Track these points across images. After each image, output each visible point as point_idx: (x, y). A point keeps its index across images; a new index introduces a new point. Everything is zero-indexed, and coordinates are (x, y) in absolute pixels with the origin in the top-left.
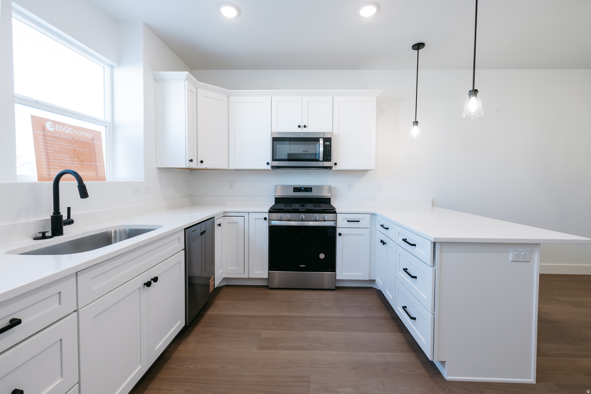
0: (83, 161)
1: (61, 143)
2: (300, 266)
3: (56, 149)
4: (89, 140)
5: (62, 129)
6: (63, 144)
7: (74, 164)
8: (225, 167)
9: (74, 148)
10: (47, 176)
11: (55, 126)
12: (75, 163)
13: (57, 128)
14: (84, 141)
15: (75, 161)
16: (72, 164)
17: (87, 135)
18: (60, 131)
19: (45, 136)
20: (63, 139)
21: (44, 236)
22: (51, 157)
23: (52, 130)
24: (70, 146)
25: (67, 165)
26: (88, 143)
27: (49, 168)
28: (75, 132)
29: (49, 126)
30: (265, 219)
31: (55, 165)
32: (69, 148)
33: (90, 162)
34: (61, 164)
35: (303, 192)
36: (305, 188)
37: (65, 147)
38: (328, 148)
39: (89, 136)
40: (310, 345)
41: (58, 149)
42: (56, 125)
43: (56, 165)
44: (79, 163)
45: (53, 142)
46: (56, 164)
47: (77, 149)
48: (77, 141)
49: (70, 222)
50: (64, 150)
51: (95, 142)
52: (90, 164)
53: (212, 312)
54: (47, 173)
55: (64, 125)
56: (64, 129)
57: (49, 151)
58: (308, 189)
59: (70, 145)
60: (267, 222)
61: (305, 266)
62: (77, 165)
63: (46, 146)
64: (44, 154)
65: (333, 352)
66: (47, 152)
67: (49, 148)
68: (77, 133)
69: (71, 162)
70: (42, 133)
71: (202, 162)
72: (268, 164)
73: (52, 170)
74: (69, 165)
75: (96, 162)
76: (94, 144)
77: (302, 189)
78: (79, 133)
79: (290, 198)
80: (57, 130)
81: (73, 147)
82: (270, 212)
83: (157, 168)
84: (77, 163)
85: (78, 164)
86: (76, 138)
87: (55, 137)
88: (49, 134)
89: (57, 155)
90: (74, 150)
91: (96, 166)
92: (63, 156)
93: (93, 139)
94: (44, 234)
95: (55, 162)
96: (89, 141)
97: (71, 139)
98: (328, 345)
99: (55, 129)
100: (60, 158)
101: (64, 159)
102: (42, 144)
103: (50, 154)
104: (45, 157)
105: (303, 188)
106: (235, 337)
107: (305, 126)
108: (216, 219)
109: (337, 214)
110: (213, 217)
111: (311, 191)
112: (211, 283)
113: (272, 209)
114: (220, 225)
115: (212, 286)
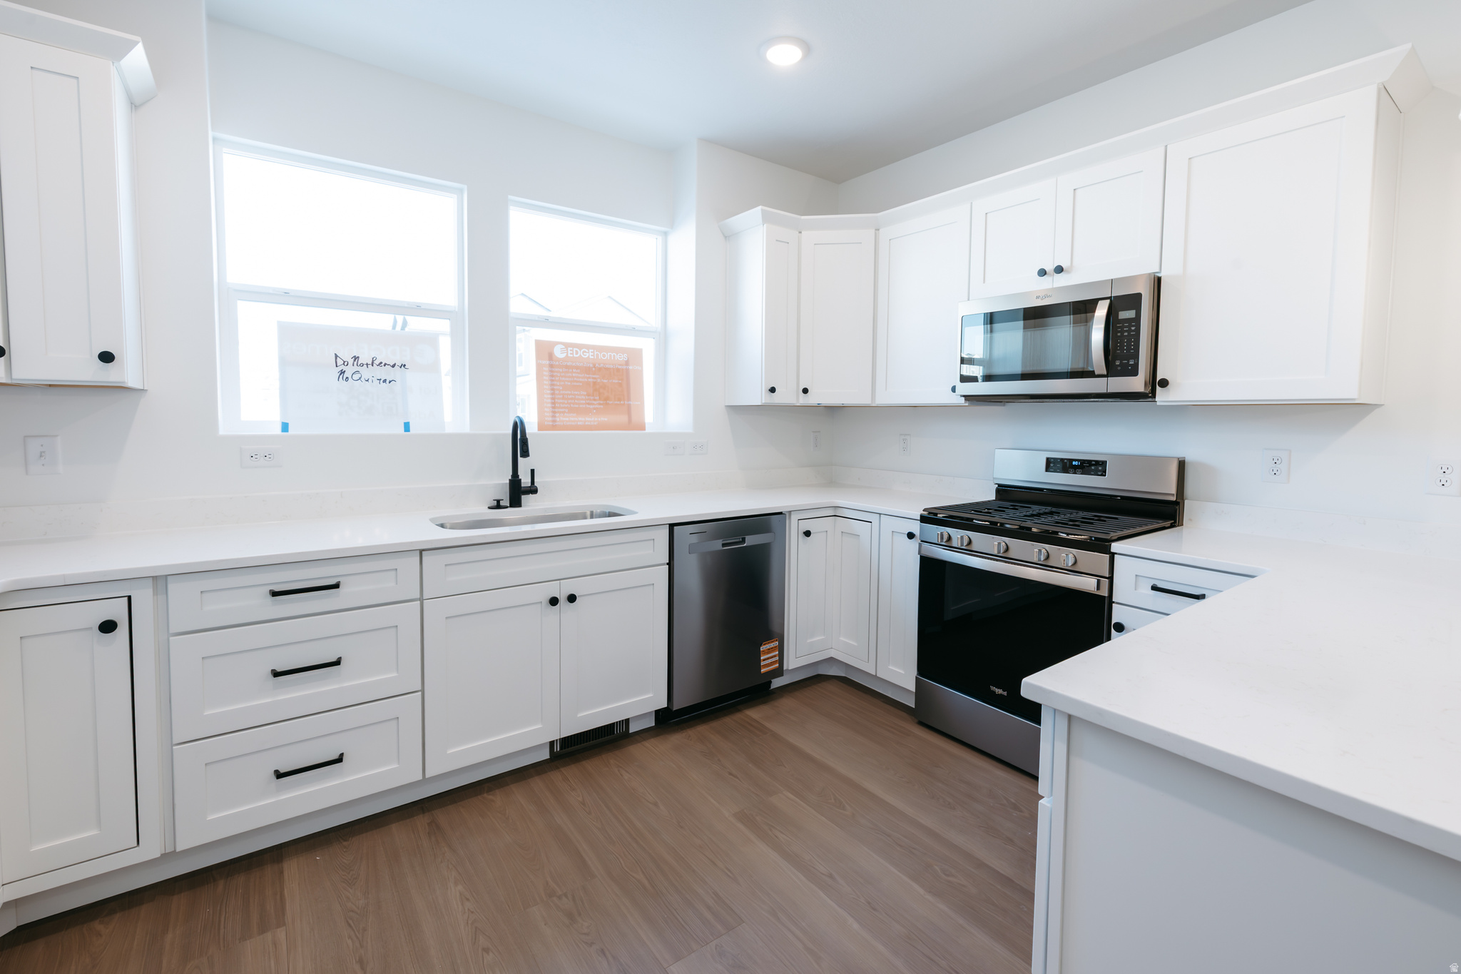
0: (607, 399)
1: (574, 375)
2: (993, 688)
3: (566, 383)
4: (620, 365)
5: (577, 353)
6: (577, 375)
7: (593, 404)
8: (864, 400)
9: (595, 380)
10: (551, 423)
11: (567, 350)
12: (594, 402)
13: (569, 352)
14: (611, 366)
15: (595, 400)
16: (588, 404)
17: (617, 357)
18: (575, 356)
19: (551, 366)
20: (577, 368)
21: (498, 506)
22: (558, 396)
23: (563, 356)
24: (589, 378)
25: (581, 406)
26: (618, 370)
27: (554, 412)
28: (597, 355)
29: (558, 353)
30: (911, 536)
31: (562, 408)
32: (586, 380)
33: (619, 400)
34: (572, 405)
35: (1075, 473)
36: (1083, 462)
37: (581, 380)
38: (1130, 331)
39: (622, 358)
40: (831, 876)
41: (569, 384)
42: (569, 349)
43: (564, 408)
44: (602, 402)
45: (562, 374)
46: (564, 406)
47: (599, 380)
48: (600, 369)
49: (533, 490)
50: (577, 384)
51: (630, 368)
52: (619, 403)
53: (755, 713)
54: (551, 419)
55: (580, 346)
56: (580, 353)
57: (555, 387)
58: (1093, 465)
59: (587, 376)
60: (913, 545)
61: (1005, 693)
62: (597, 406)
63: (552, 381)
64: (549, 392)
65: (856, 926)
66: (553, 389)
67: (555, 383)
68: (601, 356)
69: (588, 401)
70: (548, 362)
71: (805, 391)
72: (954, 389)
73: (557, 415)
74: (584, 406)
75: (629, 399)
76: (627, 370)
77: (1074, 463)
78: (604, 356)
79: (1041, 490)
80: (569, 355)
81: (593, 378)
82: (924, 519)
83: (726, 406)
84: (597, 402)
85: (600, 404)
86: (599, 364)
87: (567, 367)
88: (557, 363)
89: (566, 392)
90: (595, 383)
91: (629, 406)
92: (576, 393)
93: (627, 363)
94: (498, 501)
95: (563, 403)
96: (620, 367)
97: (591, 366)
98: (869, 903)
99: (567, 354)
100: (571, 397)
101: (577, 397)
102: (547, 378)
103: (557, 392)
104: (549, 396)
105: (1075, 460)
106: (730, 774)
107: (1059, 270)
108: (794, 518)
109: (1112, 555)
110: (781, 513)
111: (1103, 473)
112: (768, 653)
113: (930, 513)
114: (808, 534)
115: (770, 661)
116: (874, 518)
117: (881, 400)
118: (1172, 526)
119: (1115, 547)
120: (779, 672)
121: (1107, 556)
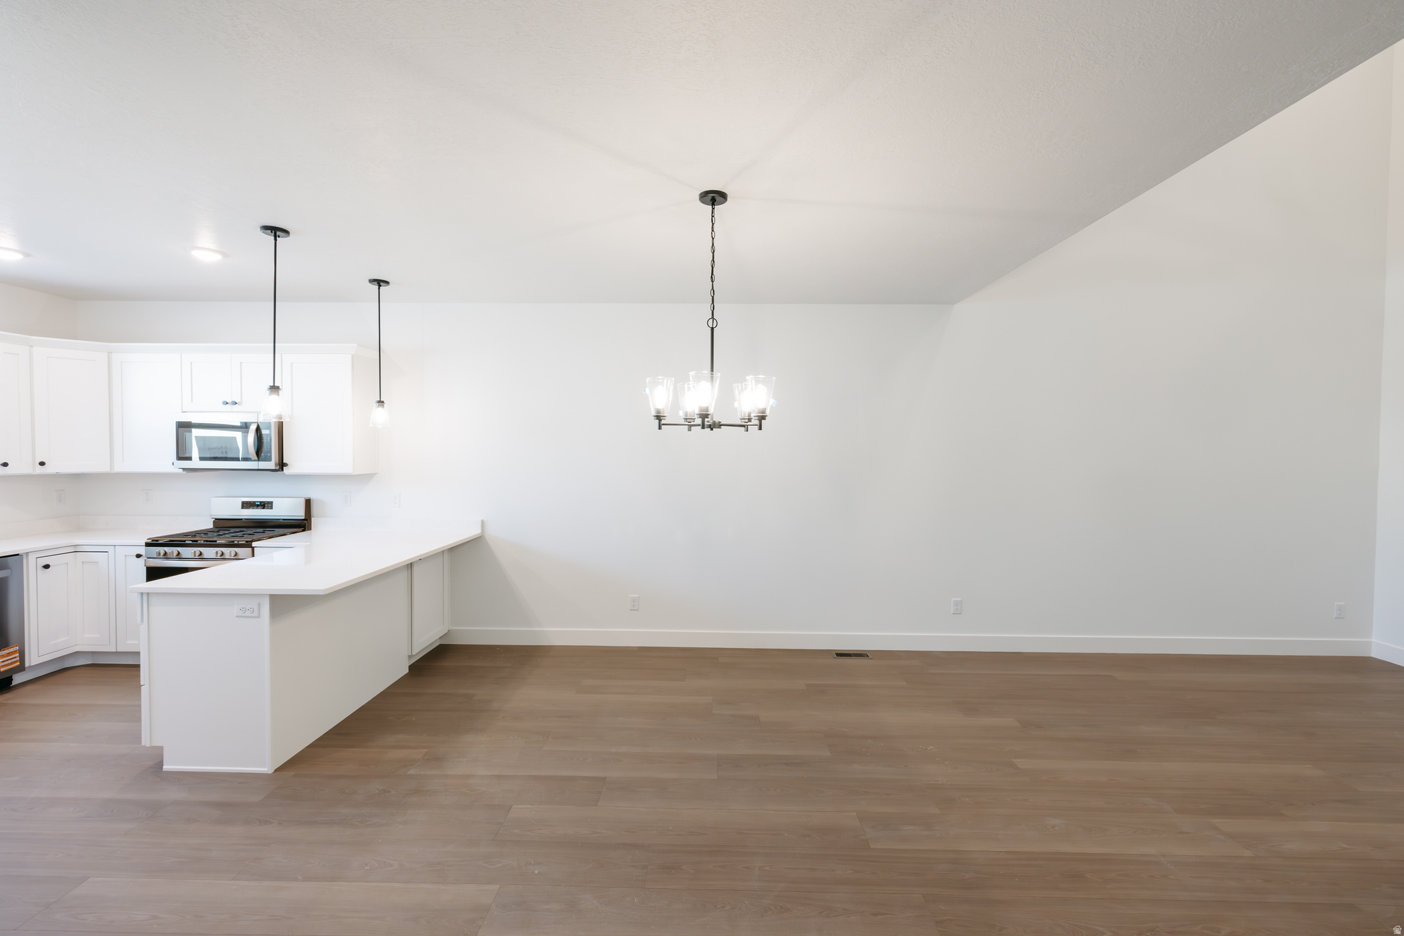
30: (139, 555)
35: (257, 509)
36: (261, 503)
38: (267, 440)
58: (266, 504)
60: (141, 561)
71: (42, 464)
72: (173, 464)
77: (256, 503)
82: (149, 545)
105: (258, 502)
107: (234, 403)
108: (32, 558)
109: (253, 548)
110: (18, 555)
111: (271, 508)
112: (7, 656)
113: (153, 541)
114: (47, 567)
115: (10, 661)
116: (110, 549)
117: (120, 468)
118: (303, 531)
119: (254, 544)
120: (21, 668)
121: (250, 549)
